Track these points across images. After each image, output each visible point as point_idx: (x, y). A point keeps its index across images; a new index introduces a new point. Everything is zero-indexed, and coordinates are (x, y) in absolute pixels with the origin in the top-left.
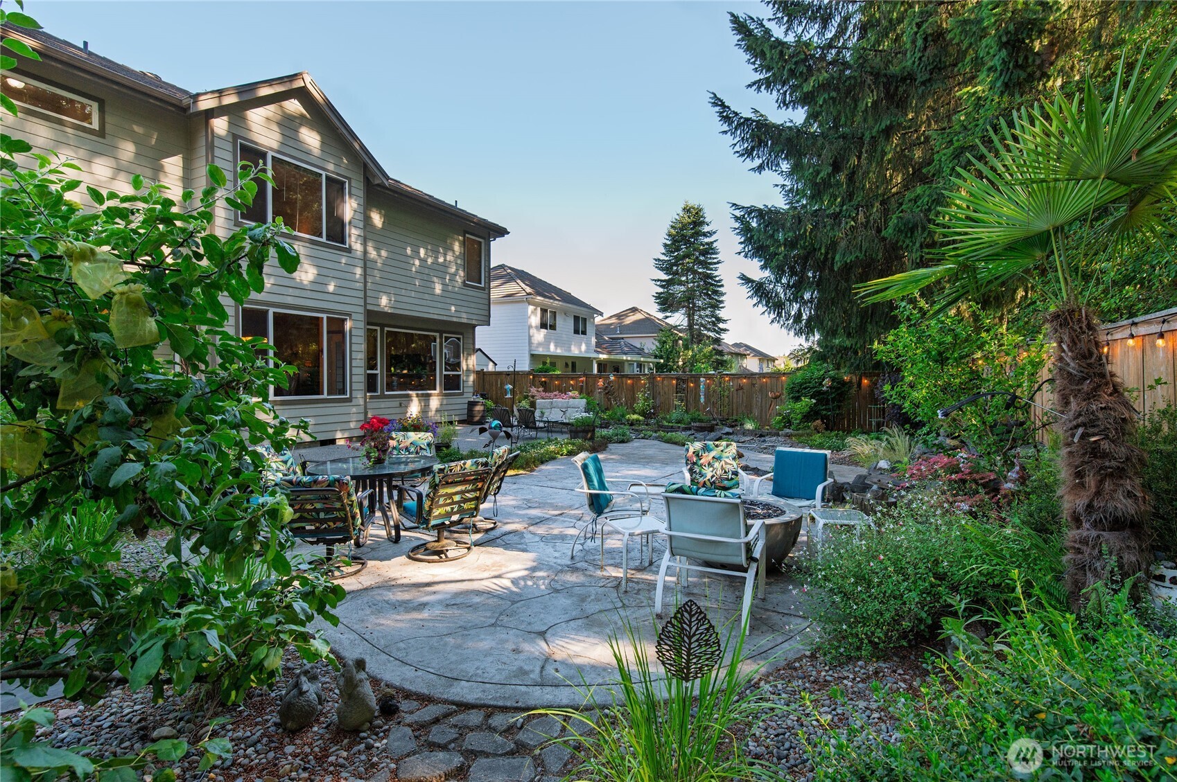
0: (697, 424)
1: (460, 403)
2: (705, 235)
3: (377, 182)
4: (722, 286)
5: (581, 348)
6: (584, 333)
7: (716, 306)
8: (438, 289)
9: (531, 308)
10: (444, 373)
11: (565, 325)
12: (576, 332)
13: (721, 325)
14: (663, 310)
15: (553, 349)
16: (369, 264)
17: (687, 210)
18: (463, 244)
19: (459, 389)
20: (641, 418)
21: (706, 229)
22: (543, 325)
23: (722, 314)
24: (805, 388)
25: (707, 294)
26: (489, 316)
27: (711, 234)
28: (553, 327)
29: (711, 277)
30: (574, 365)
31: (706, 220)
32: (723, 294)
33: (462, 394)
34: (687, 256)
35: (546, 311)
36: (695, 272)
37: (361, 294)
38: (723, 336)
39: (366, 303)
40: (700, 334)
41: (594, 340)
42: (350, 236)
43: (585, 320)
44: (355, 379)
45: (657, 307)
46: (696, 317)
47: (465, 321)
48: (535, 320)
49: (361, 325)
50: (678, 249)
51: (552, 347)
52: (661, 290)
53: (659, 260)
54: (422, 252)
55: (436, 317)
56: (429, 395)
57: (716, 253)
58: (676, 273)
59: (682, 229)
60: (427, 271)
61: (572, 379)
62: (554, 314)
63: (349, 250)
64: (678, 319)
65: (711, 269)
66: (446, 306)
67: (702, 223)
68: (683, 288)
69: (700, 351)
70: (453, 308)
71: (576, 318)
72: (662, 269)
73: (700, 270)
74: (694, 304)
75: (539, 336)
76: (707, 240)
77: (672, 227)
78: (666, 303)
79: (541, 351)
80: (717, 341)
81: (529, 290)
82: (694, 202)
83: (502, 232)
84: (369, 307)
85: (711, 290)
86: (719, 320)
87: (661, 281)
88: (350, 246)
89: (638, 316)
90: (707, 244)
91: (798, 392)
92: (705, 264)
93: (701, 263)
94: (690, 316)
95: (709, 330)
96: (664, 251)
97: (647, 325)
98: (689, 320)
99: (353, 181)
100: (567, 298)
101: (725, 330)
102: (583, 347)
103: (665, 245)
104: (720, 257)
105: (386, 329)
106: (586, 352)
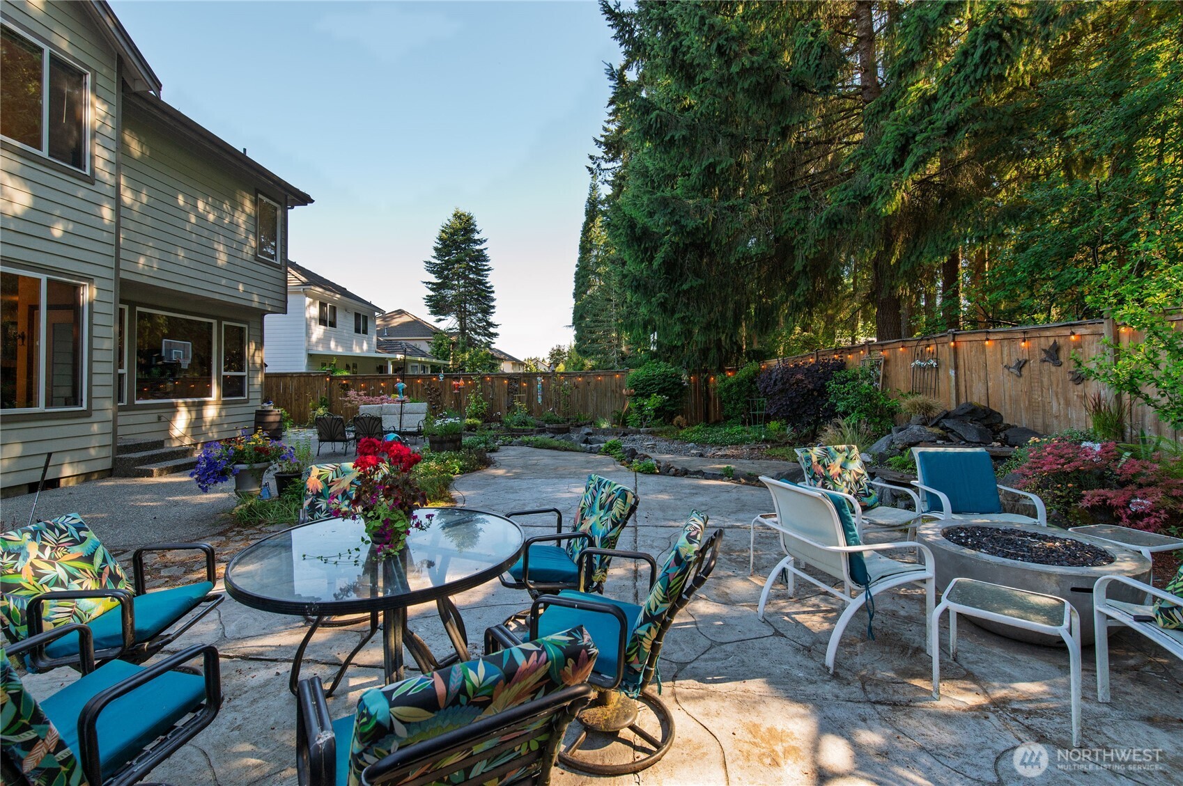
1: (245, 413)
2: (475, 242)
3: (138, 88)
4: (493, 292)
5: (363, 347)
6: (365, 332)
7: (487, 310)
8: (222, 259)
9: (308, 300)
10: (224, 373)
11: (346, 322)
12: (357, 331)
13: (492, 330)
14: (433, 313)
15: (335, 348)
16: (123, 212)
17: (458, 216)
18: (255, 203)
19: (242, 395)
20: (478, 422)
21: (476, 237)
22: (322, 321)
23: (492, 319)
24: (649, 385)
25: (477, 300)
26: (286, 302)
27: (481, 242)
28: (333, 324)
29: (480, 282)
30: (355, 366)
31: (478, 228)
32: (493, 300)
33: (247, 401)
34: (458, 261)
35: (325, 305)
36: (466, 277)
37: (111, 251)
38: (495, 340)
39: (117, 269)
40: (470, 338)
41: (375, 339)
42: (92, 157)
43: (365, 318)
44: (97, 380)
45: (428, 310)
46: (468, 321)
47: (255, 305)
48: (314, 311)
49: (111, 297)
50: (449, 254)
51: (333, 344)
52: (432, 293)
53: (430, 263)
54: (201, 205)
55: (217, 297)
56: (204, 404)
57: (487, 261)
58: (447, 277)
59: (452, 235)
60: (206, 233)
61: (383, 381)
62: (334, 309)
63: (92, 179)
64: (449, 323)
65: (482, 276)
66: (232, 284)
67: (473, 231)
68: (454, 292)
69: (476, 355)
70: (241, 287)
71: (357, 316)
72: (432, 272)
73: (471, 276)
74: (465, 308)
75: (318, 331)
76: (478, 247)
77: (443, 231)
78: (438, 306)
79: (320, 350)
80: (488, 345)
81: (303, 279)
82: (465, 209)
83: (305, 199)
84: (123, 275)
85: (482, 298)
86: (491, 325)
87: (433, 284)
88: (93, 171)
89: (405, 319)
90: (477, 251)
91: (642, 389)
92: (479, 272)
93: (470, 269)
94: (461, 320)
95: (479, 334)
96: (435, 254)
97: (416, 326)
98: (461, 324)
99: (99, 76)
100: (343, 292)
101: (496, 335)
102: (365, 346)
103: (436, 249)
104: (490, 264)
105: (138, 309)
106: (369, 350)
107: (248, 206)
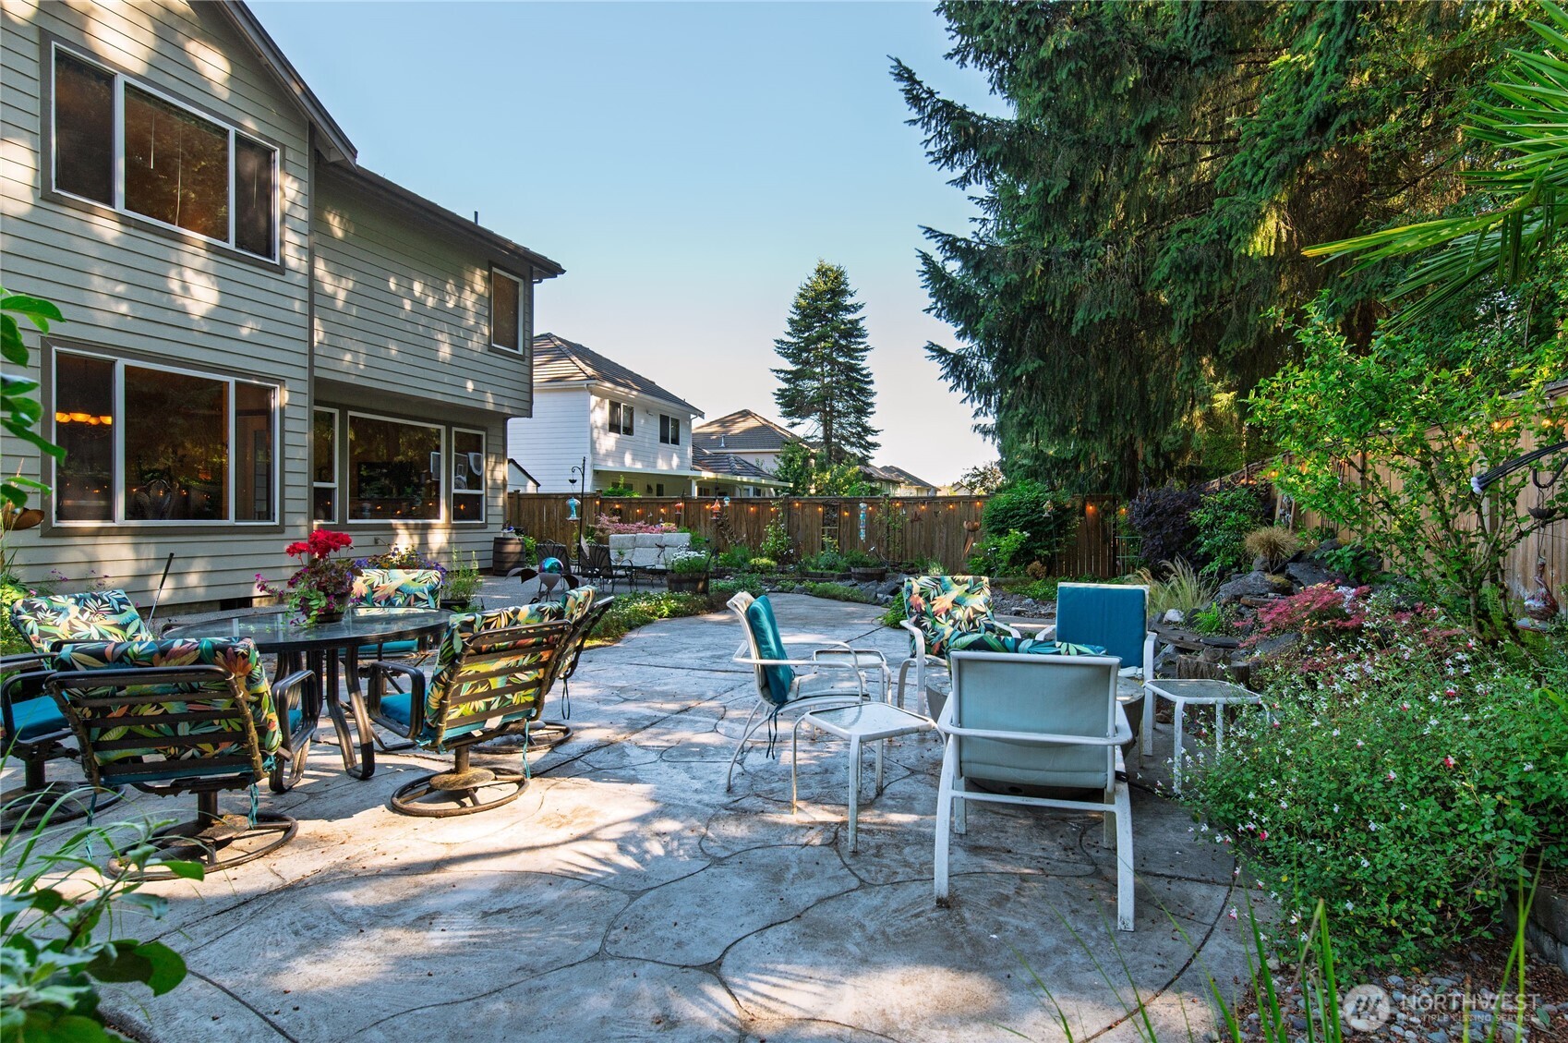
0: (861, 570)
1: (480, 541)
2: (847, 309)
3: (334, 158)
4: (871, 382)
5: (670, 463)
6: (676, 441)
7: (862, 410)
8: (445, 351)
9: (594, 399)
10: (455, 491)
11: (647, 427)
12: (664, 439)
13: (870, 438)
14: (786, 415)
15: (630, 463)
16: (318, 300)
17: (822, 272)
18: (488, 280)
19: (480, 519)
20: (773, 563)
21: (849, 301)
22: (614, 427)
23: (870, 422)
24: (1012, 517)
25: (850, 394)
26: (531, 402)
27: (856, 308)
28: (629, 431)
29: (853, 368)
30: (660, 488)
31: (850, 288)
32: (873, 394)
33: (484, 526)
34: (822, 338)
35: (619, 405)
36: (833, 362)
37: (304, 348)
38: (873, 453)
39: (312, 367)
40: (840, 451)
41: (690, 451)
42: (282, 243)
43: (676, 423)
44: (289, 493)
45: (779, 410)
46: (835, 426)
47: (490, 407)
48: (601, 416)
49: (304, 400)
50: (809, 328)
51: (628, 459)
52: (785, 386)
53: (781, 342)
54: (417, 288)
55: (439, 397)
56: (428, 527)
57: (864, 336)
58: (806, 362)
59: (815, 299)
60: (424, 321)
61: (664, 505)
62: (630, 411)
63: (282, 269)
64: (809, 428)
65: (856, 358)
66: (458, 381)
67: (844, 293)
68: (816, 384)
69: (842, 474)
70: (470, 385)
71: (664, 420)
72: (786, 356)
73: (841, 360)
74: (832, 407)
75: (608, 441)
76: (850, 317)
77: (801, 295)
78: (793, 404)
79: (610, 465)
80: (863, 461)
81: (590, 371)
82: (831, 262)
83: (553, 270)
84: (318, 373)
85: (856, 389)
86: (867, 430)
87: (786, 372)
88: (283, 260)
89: (751, 423)
90: (850, 322)
91: (1002, 522)
92: (849, 352)
93: (840, 349)
94: (827, 424)
95: (853, 444)
96: (789, 330)
97: (765, 435)
98: (825, 430)
99: (288, 150)
100: (648, 387)
101: (875, 445)
102: (675, 461)
103: (792, 322)
104: (868, 341)
105: (351, 413)
106: (680, 467)
107: (480, 286)
